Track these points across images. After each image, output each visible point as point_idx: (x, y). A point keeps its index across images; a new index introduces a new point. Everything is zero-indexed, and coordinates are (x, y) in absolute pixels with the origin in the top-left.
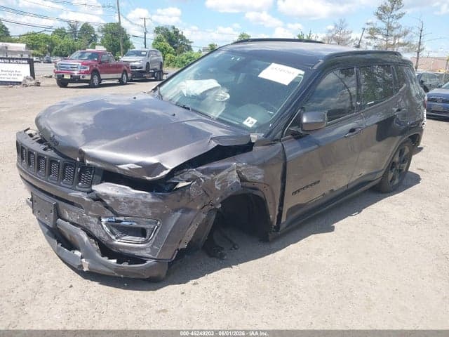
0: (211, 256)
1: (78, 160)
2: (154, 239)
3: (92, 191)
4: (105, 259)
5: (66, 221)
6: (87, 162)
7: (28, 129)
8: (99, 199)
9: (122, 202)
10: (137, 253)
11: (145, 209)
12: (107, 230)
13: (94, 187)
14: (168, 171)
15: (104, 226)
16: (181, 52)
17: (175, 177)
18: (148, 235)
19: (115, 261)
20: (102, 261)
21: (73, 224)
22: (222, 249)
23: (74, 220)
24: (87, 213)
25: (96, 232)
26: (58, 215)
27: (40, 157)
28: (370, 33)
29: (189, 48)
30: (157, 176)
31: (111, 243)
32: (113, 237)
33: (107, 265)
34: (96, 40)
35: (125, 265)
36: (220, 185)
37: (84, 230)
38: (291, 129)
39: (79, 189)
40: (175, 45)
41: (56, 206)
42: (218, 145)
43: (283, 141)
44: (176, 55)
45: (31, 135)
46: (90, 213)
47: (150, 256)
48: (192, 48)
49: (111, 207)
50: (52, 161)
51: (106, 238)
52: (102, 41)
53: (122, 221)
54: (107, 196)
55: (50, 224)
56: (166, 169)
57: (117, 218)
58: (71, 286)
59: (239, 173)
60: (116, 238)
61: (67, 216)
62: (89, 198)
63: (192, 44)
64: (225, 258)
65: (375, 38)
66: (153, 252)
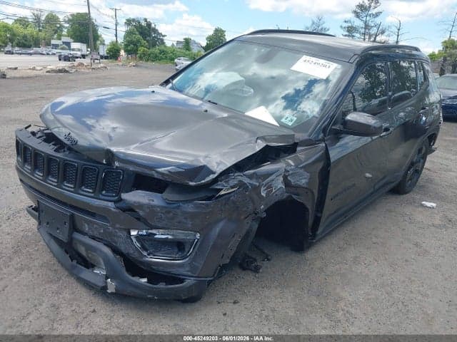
0: (244, 269)
1: (104, 162)
2: (193, 254)
3: (121, 200)
4: (136, 279)
5: (85, 234)
6: (117, 164)
7: (30, 126)
8: (129, 209)
9: (159, 212)
10: (174, 271)
11: (185, 221)
12: (138, 245)
13: (125, 196)
14: (216, 175)
15: (134, 240)
16: (154, 45)
17: (219, 183)
18: (187, 250)
19: (144, 280)
20: (132, 281)
21: (93, 238)
22: (255, 260)
23: (96, 234)
24: (113, 226)
25: (123, 248)
26: (74, 228)
27: (50, 160)
28: (348, 31)
29: (162, 42)
30: (203, 181)
31: (142, 260)
32: (145, 253)
33: (138, 286)
34: (62, 31)
35: (162, 286)
36: (265, 192)
37: (108, 245)
38: (333, 127)
39: (103, 197)
40: (148, 38)
41: (72, 217)
42: (267, 145)
43: (327, 140)
44: (149, 49)
45: (33, 134)
46: (118, 226)
47: (189, 273)
48: (165, 41)
49: (145, 219)
50: (66, 165)
51: (136, 255)
52: (68, 32)
53: (156, 234)
54: (141, 206)
55: (64, 238)
56: (214, 173)
57: (150, 231)
58: (94, 311)
59: (285, 178)
60: (149, 255)
61: (86, 228)
62: (117, 208)
63: (165, 38)
64: (261, 271)
65: (353, 36)
66: (193, 269)
